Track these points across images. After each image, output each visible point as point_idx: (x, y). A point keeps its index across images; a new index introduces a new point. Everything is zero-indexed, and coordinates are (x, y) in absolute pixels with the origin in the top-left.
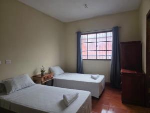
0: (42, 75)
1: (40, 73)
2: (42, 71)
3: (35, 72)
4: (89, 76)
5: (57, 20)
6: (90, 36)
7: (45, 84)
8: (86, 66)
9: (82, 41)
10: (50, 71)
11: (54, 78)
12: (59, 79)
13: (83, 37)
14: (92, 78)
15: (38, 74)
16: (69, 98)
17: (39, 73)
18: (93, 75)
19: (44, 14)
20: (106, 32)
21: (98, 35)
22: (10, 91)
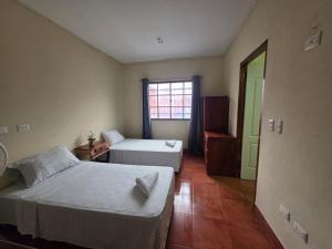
0: (91, 146)
1: (87, 142)
2: (91, 140)
3: (77, 142)
4: (163, 142)
5: (110, 58)
6: (161, 86)
7: (97, 160)
8: (155, 127)
9: (150, 93)
10: (103, 139)
11: (111, 148)
12: (119, 151)
13: (151, 86)
14: (168, 145)
15: (83, 144)
16: (147, 183)
17: (85, 142)
18: (169, 142)
19: (93, 48)
20: (183, 81)
21: (173, 85)
22: (33, 181)
